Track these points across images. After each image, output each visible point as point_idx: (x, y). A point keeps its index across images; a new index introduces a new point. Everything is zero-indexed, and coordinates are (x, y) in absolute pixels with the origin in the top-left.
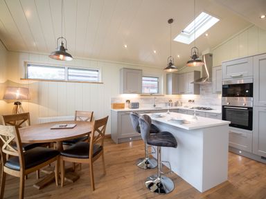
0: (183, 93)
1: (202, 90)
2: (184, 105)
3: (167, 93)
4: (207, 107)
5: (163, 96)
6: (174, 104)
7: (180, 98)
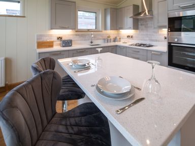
0: (122, 28)
1: (141, 25)
2: (122, 41)
3: (105, 29)
5: (102, 31)
6: (112, 40)
7: (118, 34)
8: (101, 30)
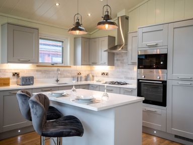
1: (117, 60)
2: (96, 79)
4: (122, 81)
5: (70, 67)
7: (91, 70)
8: (69, 65)
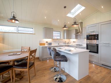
1: (79, 37)
2: (71, 44)
3: (64, 39)
6: (67, 43)
7: (69, 41)
8: (62, 39)
